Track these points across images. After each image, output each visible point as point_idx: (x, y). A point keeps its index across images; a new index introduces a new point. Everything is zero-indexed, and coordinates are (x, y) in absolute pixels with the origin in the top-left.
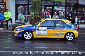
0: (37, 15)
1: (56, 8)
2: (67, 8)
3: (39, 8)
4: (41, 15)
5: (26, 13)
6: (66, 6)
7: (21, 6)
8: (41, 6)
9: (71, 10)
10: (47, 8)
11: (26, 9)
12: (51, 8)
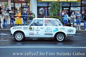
0: (55, 15)
4: (59, 15)
5: (46, 14)
7: (42, 8)
11: (46, 11)
12: (68, 9)
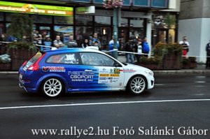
1: (57, 29)
2: (77, 28)
3: (25, 27)
6: (74, 26)
8: (29, 24)
9: (84, 32)
10: (42, 28)
